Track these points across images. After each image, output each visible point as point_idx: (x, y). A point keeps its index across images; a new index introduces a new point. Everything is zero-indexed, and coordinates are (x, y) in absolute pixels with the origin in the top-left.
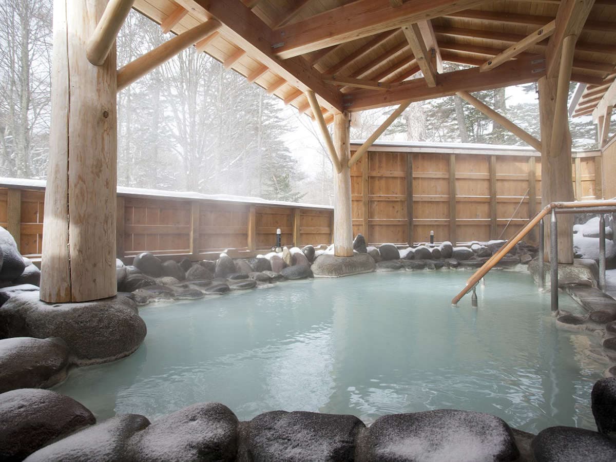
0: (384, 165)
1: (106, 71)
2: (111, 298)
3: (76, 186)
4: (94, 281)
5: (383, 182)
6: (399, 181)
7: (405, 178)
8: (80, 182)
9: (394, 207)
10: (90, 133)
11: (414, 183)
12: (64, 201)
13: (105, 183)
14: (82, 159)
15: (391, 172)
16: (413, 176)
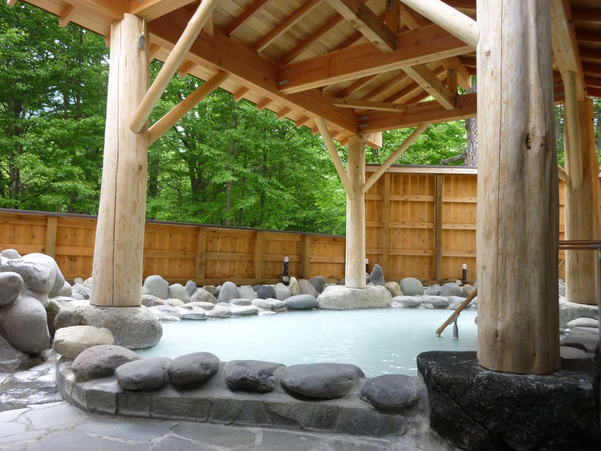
0: (409, 187)
1: (142, 135)
2: (139, 306)
3: (120, 222)
4: (128, 292)
5: (408, 208)
6: (426, 207)
7: (434, 203)
8: (123, 219)
9: (419, 235)
10: (130, 182)
11: (444, 208)
12: (111, 233)
13: (138, 219)
14: (124, 202)
15: (417, 196)
16: (444, 200)
